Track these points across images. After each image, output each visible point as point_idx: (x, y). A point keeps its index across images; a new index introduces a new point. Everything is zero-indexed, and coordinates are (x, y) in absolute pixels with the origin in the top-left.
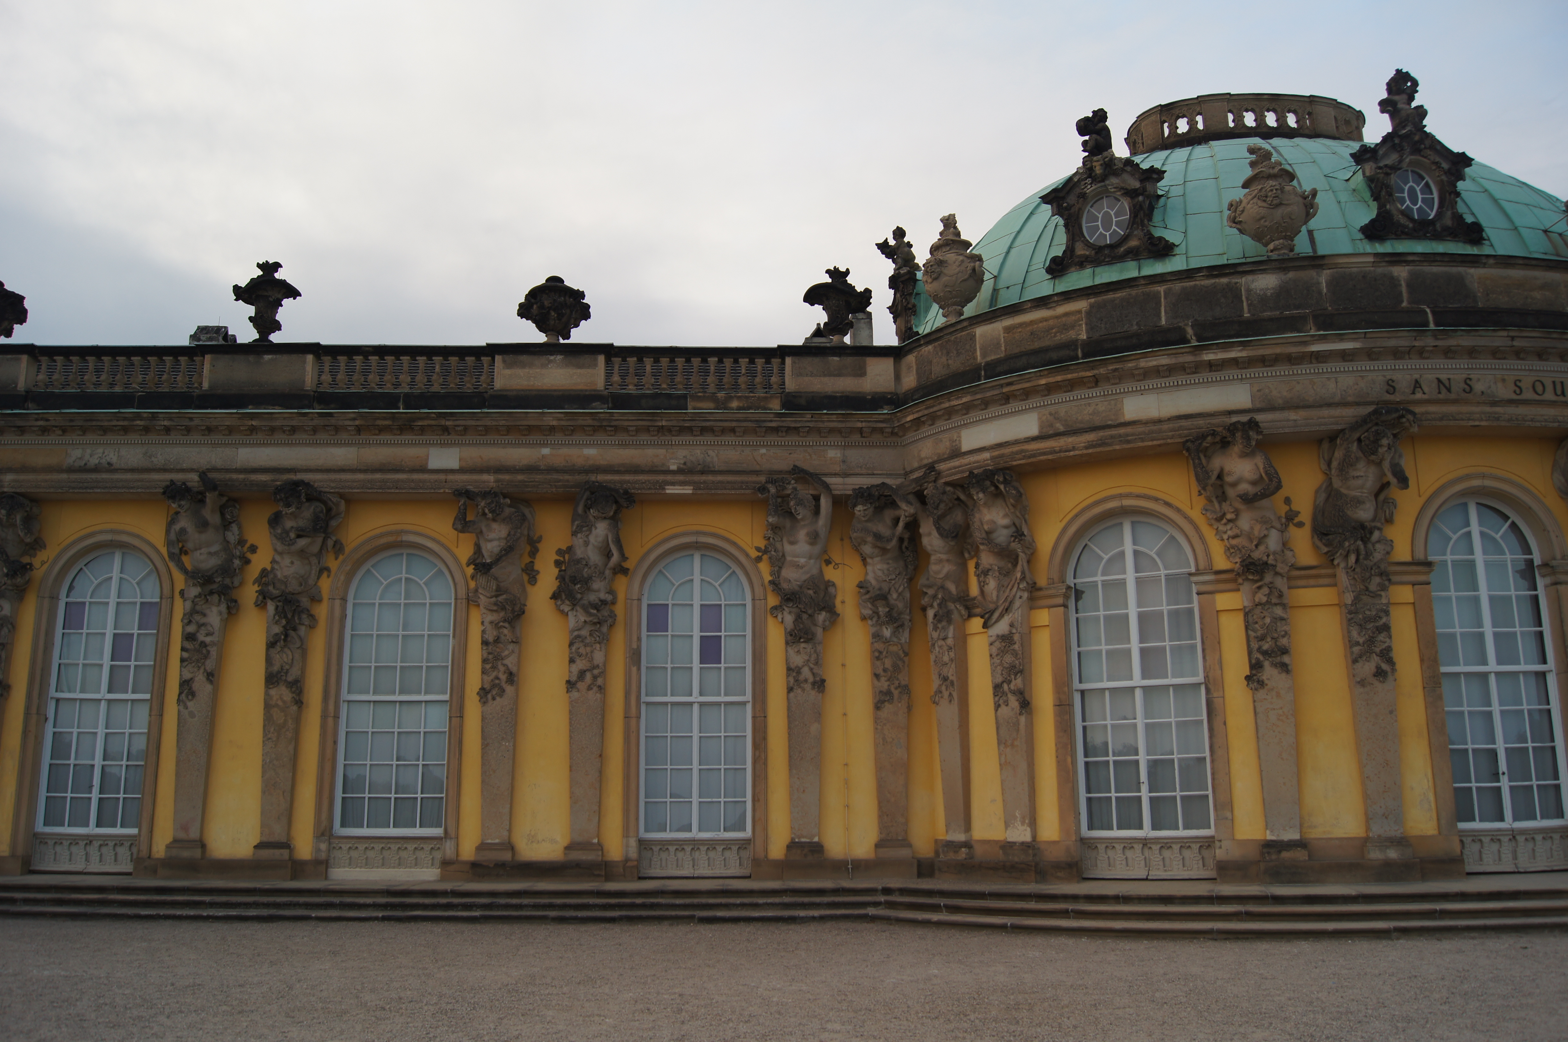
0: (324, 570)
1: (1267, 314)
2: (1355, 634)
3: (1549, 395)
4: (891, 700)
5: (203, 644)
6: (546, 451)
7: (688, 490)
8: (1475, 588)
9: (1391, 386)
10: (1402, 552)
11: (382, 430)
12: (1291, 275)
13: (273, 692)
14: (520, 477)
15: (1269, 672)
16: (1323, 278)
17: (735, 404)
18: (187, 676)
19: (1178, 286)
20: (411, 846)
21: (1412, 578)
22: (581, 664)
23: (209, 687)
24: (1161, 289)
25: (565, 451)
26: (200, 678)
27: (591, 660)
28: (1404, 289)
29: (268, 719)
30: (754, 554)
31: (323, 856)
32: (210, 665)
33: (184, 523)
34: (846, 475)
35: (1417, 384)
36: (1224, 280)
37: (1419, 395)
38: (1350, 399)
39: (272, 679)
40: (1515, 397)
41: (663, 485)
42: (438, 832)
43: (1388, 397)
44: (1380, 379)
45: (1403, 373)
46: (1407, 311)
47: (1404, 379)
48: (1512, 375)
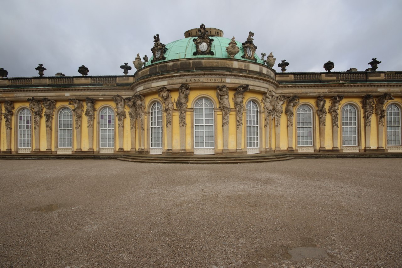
0: (53, 111)
1: (171, 69)
2: (180, 119)
3: (213, 81)
4: (133, 129)
5: (37, 122)
6: (82, 93)
7: (102, 98)
8: (203, 112)
9: (187, 81)
10: (189, 107)
11: (57, 90)
12: (175, 62)
13: (47, 128)
14: (78, 97)
15: (169, 125)
16: (179, 63)
17: (110, 85)
18: (35, 126)
19: (160, 65)
20: (68, 149)
21: (191, 111)
22: (89, 124)
23: (38, 128)
24: (157, 65)
25: (85, 93)
26: (37, 127)
27: (91, 123)
28: (191, 64)
29: (47, 132)
30: (114, 108)
31: (56, 151)
32: (38, 124)
34: (125, 96)
35: (191, 80)
36: (165, 64)
37: (191, 82)
38: (181, 83)
39: (47, 126)
40: (207, 82)
41: (99, 98)
42: (71, 147)
44: (185, 79)
45: (189, 79)
46: (191, 68)
47: (189, 80)
48: (206, 79)
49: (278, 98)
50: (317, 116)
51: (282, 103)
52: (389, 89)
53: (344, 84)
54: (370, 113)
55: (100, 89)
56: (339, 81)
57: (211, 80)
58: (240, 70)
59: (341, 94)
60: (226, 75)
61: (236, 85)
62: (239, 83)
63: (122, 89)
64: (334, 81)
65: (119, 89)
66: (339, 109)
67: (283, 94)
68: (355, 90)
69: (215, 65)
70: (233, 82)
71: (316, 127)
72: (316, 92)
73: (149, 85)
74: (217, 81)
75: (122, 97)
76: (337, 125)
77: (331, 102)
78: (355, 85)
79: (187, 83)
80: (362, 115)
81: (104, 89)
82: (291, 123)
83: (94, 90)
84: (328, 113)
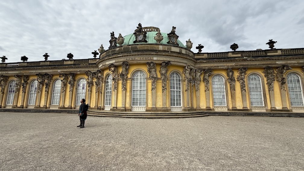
0: (51, 81)
1: (117, 52)
2: (122, 86)
3: (144, 59)
4: (97, 92)
5: (40, 88)
6: (67, 70)
7: (79, 73)
8: (138, 81)
10: (129, 77)
11: (53, 68)
12: (120, 48)
14: (65, 72)
15: (115, 90)
16: (123, 48)
17: (84, 64)
18: (39, 91)
19: (111, 50)
20: (56, 106)
21: (130, 80)
22: (70, 89)
23: (41, 92)
25: (69, 70)
28: (130, 49)
29: (45, 95)
30: (87, 79)
31: (49, 107)
32: (41, 90)
33: (38, 77)
34: (93, 71)
36: (114, 49)
38: (123, 61)
39: (45, 91)
40: (140, 60)
41: (77, 73)
42: (58, 105)
44: (126, 59)
46: (130, 51)
47: (128, 59)
48: (140, 58)
49: (197, 71)
50: (228, 83)
51: (199, 74)
52: (286, 62)
53: (247, 59)
54: (272, 81)
55: (78, 67)
56: (243, 57)
58: (164, 51)
59: (245, 66)
60: (153, 55)
61: (161, 61)
62: (163, 60)
63: (91, 67)
64: (239, 57)
65: (90, 67)
66: (246, 77)
67: (200, 68)
68: (257, 63)
69: (145, 48)
70: (158, 59)
71: (228, 92)
72: (225, 65)
73: (105, 63)
74: (147, 59)
75: (91, 72)
76: (245, 90)
77: (238, 73)
78: (256, 59)
79: (127, 61)
80: (266, 82)
81: (80, 67)
82: (208, 88)
83: (75, 68)
84: (237, 81)
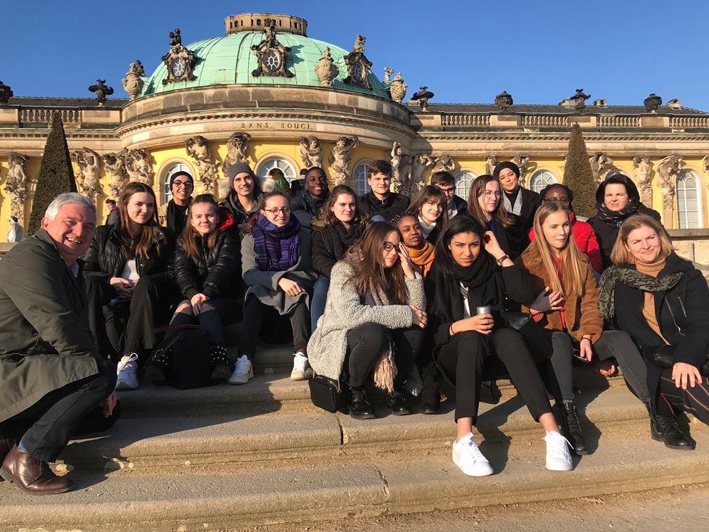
1: (211, 103)
3: (293, 128)
9: (244, 126)
12: (218, 90)
16: (227, 91)
19: (187, 93)
24: (182, 93)
27: (20, 209)
28: (251, 95)
34: (102, 150)
35: (251, 125)
36: (199, 91)
37: (251, 128)
38: (231, 129)
40: (281, 129)
43: (242, 129)
44: (240, 123)
45: (247, 122)
46: (250, 102)
47: (247, 124)
48: (281, 122)
49: (415, 160)
51: (422, 168)
52: (603, 144)
55: (45, 135)
56: (522, 129)
57: (290, 126)
58: (342, 108)
59: (525, 152)
60: (316, 117)
61: (336, 135)
62: (340, 132)
64: (513, 128)
68: (549, 145)
69: (294, 98)
70: (328, 130)
72: (482, 147)
73: (166, 130)
74: (300, 128)
75: (95, 154)
78: (547, 136)
79: (244, 129)
83: (30, 136)
